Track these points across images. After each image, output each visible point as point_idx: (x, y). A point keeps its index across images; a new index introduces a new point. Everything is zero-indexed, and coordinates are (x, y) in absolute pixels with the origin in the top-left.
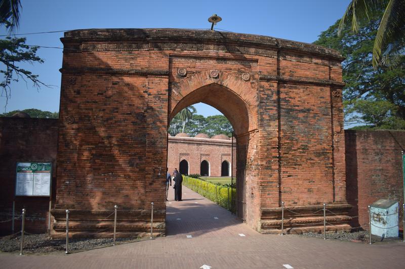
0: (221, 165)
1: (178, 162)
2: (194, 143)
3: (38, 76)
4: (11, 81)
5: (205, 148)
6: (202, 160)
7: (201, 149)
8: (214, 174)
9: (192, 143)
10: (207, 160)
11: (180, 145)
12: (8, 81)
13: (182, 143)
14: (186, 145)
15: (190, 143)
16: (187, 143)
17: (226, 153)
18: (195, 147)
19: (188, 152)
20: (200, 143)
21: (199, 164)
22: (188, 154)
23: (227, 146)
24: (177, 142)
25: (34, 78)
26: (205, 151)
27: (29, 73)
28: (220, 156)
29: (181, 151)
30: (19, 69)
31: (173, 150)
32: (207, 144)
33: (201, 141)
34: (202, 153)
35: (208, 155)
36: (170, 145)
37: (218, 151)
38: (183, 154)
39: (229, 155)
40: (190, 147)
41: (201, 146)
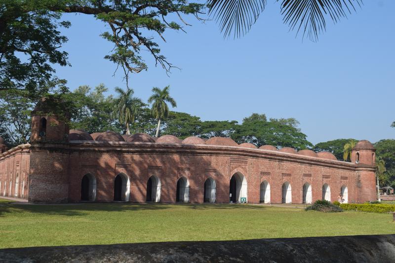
2: (276, 159)
5: (287, 165)
6: (284, 181)
7: (283, 166)
8: (296, 201)
9: (274, 159)
10: (289, 182)
11: (261, 160)
14: (267, 161)
15: (271, 158)
16: (268, 158)
17: (307, 173)
18: (276, 163)
19: (269, 171)
20: (281, 159)
21: (281, 187)
22: (268, 174)
23: (308, 163)
24: (258, 157)
26: (287, 170)
28: (302, 176)
29: (263, 169)
31: (253, 168)
32: (288, 161)
33: (284, 156)
34: (284, 172)
35: (289, 175)
36: (250, 160)
37: (300, 170)
38: (263, 173)
39: (310, 175)
40: (271, 163)
41: (282, 163)
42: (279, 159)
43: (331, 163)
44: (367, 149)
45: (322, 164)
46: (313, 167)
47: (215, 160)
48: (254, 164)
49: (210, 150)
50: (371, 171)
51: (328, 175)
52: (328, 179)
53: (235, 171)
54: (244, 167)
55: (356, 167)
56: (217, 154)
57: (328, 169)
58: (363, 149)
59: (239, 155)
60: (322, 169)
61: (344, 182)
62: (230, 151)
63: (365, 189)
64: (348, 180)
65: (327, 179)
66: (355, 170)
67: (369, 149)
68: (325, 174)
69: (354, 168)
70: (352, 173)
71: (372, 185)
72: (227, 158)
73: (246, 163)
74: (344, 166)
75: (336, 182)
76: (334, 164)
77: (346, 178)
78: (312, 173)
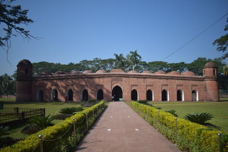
0: (161, 93)
1: (130, 91)
2: (141, 78)
3: (29, 31)
4: (11, 36)
5: (149, 81)
6: (148, 89)
7: (147, 81)
8: (157, 100)
9: (140, 77)
10: (151, 90)
11: (131, 79)
12: (9, 36)
13: (132, 77)
14: (136, 79)
15: (138, 77)
16: (136, 77)
17: (165, 84)
18: (142, 80)
19: (137, 84)
20: (145, 77)
21: (145, 92)
22: (137, 85)
23: (165, 79)
24: (129, 77)
25: (26, 33)
26: (150, 83)
27: (23, 29)
28: (161, 86)
29: (132, 83)
30: (16, 27)
31: (126, 83)
32: (151, 78)
33: (147, 76)
34: (148, 84)
35: (152, 86)
36: (124, 79)
37: (159, 82)
38: (134, 85)
39: (167, 85)
40: (138, 80)
41: (146, 79)
42: (143, 78)
43: (183, 78)
44: (209, 67)
45: (176, 78)
46: (169, 80)
47: (102, 80)
48: (127, 81)
49: (99, 75)
50: (212, 80)
51: (181, 84)
52: (182, 87)
53: (115, 85)
54: (120, 83)
55: (204, 79)
56: (103, 77)
57: (181, 81)
58: (206, 68)
59: (116, 77)
60: (177, 81)
61: (195, 88)
62: (111, 75)
63: (209, 91)
64: (198, 87)
65: (180, 87)
66: (203, 81)
67: (211, 67)
68: (179, 84)
69: (203, 80)
70: (201, 82)
71: (213, 89)
72: (110, 79)
73: (122, 81)
74: (194, 78)
75: (188, 88)
76: (185, 78)
77: (196, 86)
78: (168, 84)
